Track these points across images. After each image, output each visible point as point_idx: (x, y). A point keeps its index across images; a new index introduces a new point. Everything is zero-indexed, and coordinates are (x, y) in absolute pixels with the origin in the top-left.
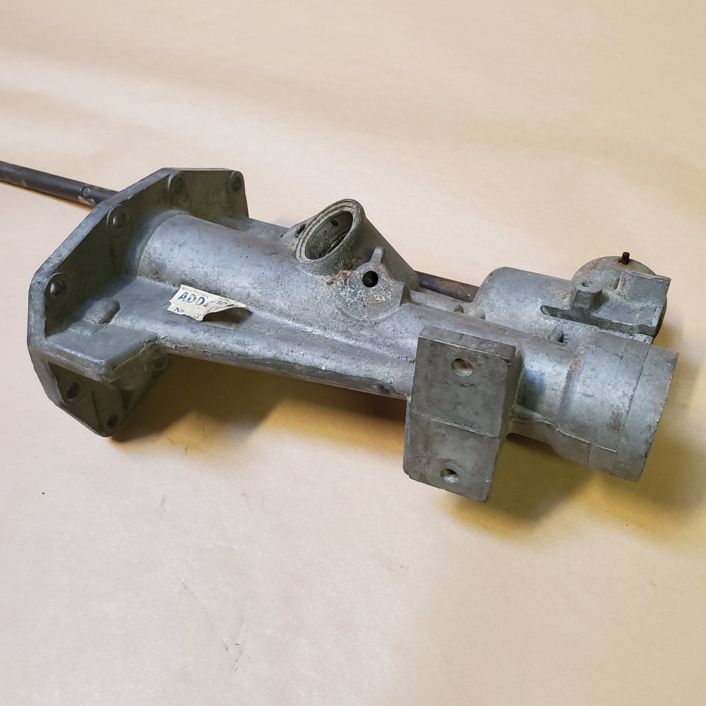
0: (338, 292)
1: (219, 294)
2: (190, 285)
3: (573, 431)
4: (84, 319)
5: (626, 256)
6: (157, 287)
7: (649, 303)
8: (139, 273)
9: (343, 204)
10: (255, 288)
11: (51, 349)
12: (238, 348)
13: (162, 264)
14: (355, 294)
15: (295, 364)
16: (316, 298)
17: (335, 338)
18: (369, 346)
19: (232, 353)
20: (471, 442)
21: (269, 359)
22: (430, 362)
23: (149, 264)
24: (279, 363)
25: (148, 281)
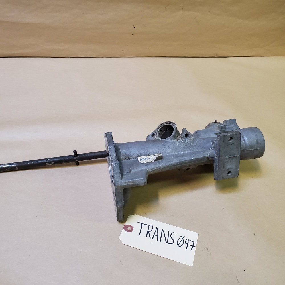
0: (182, 142)
1: (150, 155)
2: (140, 156)
3: (250, 148)
4: (124, 173)
5: (216, 121)
6: (131, 161)
7: (234, 124)
8: (122, 160)
9: (163, 124)
10: (159, 149)
11: (125, 183)
12: (169, 164)
13: (129, 154)
14: (186, 140)
15: (185, 161)
16: (177, 145)
17: (188, 152)
18: (197, 150)
19: (168, 165)
20: (234, 160)
21: (178, 163)
22: (224, 142)
23: (124, 156)
24: (181, 162)
25: (126, 161)
